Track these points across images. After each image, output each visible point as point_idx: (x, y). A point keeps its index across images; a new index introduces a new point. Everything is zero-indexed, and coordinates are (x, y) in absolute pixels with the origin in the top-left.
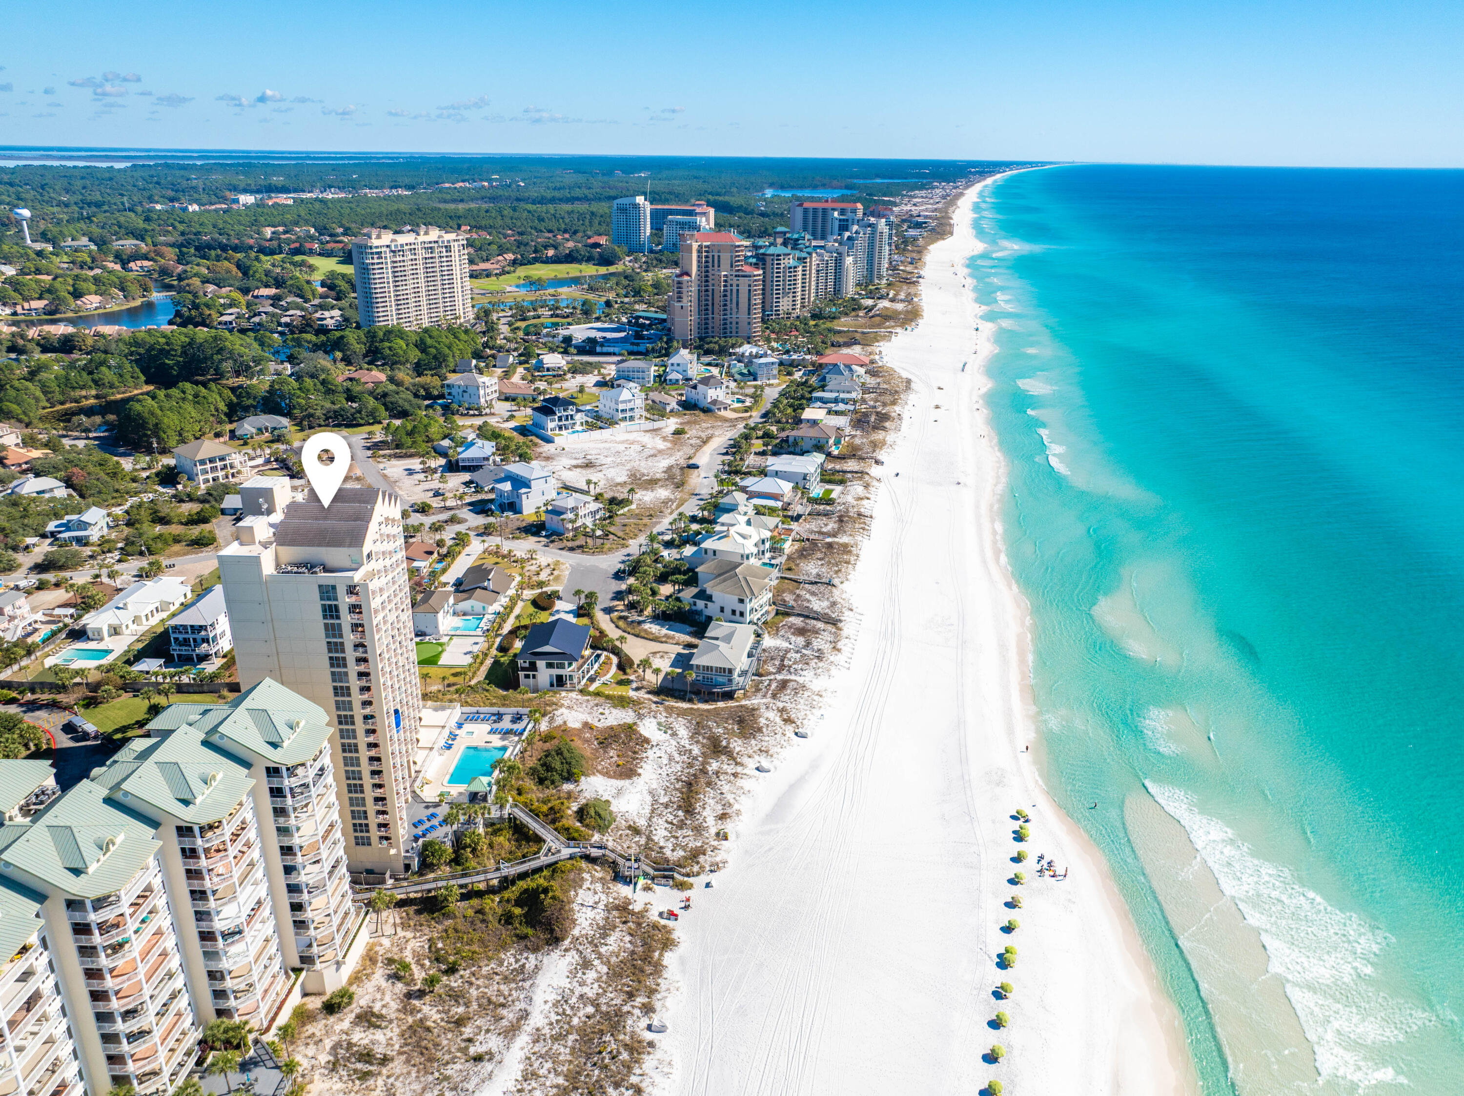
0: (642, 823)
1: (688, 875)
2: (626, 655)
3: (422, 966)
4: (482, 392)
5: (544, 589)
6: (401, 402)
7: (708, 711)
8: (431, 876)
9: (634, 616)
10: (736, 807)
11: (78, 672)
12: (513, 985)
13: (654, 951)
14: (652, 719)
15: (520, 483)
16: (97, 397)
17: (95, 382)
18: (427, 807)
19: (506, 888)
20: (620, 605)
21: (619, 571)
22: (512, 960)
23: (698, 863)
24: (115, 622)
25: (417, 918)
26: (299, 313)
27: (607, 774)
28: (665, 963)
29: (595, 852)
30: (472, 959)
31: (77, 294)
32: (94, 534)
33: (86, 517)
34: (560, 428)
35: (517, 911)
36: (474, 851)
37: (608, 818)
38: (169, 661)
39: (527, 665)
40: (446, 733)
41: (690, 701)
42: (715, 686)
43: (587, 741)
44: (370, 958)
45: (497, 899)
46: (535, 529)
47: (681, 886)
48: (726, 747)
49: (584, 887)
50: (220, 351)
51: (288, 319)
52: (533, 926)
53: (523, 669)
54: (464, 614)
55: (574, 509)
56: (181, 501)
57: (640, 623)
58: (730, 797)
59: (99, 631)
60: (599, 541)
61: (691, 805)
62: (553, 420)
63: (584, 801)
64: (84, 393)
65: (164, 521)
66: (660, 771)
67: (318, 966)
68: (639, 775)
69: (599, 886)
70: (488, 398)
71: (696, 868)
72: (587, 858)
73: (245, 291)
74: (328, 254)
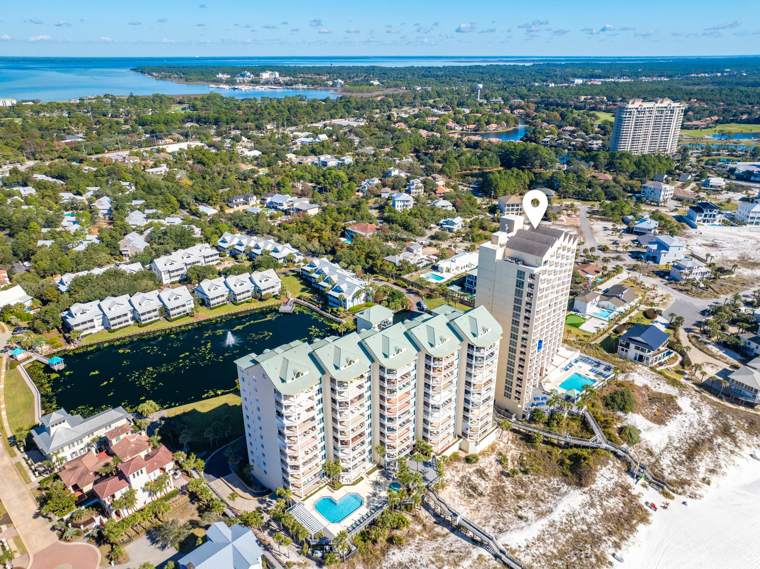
0: (657, 451)
1: (673, 491)
2: (688, 358)
3: (513, 463)
4: (662, 193)
5: (653, 308)
6: (614, 192)
7: (731, 409)
8: (534, 425)
9: (704, 338)
10: (724, 469)
11: (429, 283)
12: (551, 495)
13: (634, 519)
14: (689, 399)
15: (663, 246)
16: (479, 169)
17: (480, 163)
18: (544, 393)
19: (567, 448)
20: (697, 329)
21: (706, 310)
22: (556, 483)
23: (683, 488)
24: (449, 267)
25: (520, 441)
26: (581, 140)
27: (647, 417)
28: (638, 528)
29: (620, 453)
30: (537, 472)
31: (488, 123)
32: (456, 228)
33: (455, 220)
34: (704, 221)
35: (568, 461)
36: (558, 423)
37: (636, 439)
38: (463, 289)
39: (624, 344)
40: (568, 362)
41: (721, 398)
42: (742, 396)
43: (642, 395)
44: (492, 448)
45: (560, 451)
46: (662, 274)
47: (666, 495)
48: (733, 433)
49: (607, 467)
50: (536, 155)
51: (574, 143)
52: (572, 473)
53: (621, 345)
54: (603, 308)
55: (691, 269)
57: (706, 343)
58: (723, 463)
59: (442, 268)
60: (701, 290)
61: (692, 455)
62: (700, 216)
63: (626, 425)
64: (475, 167)
65: (484, 228)
66: (681, 429)
67: (468, 440)
68: (666, 425)
69: (616, 471)
70: (665, 197)
71: (680, 490)
72: (615, 453)
73: (559, 127)
74: (607, 111)
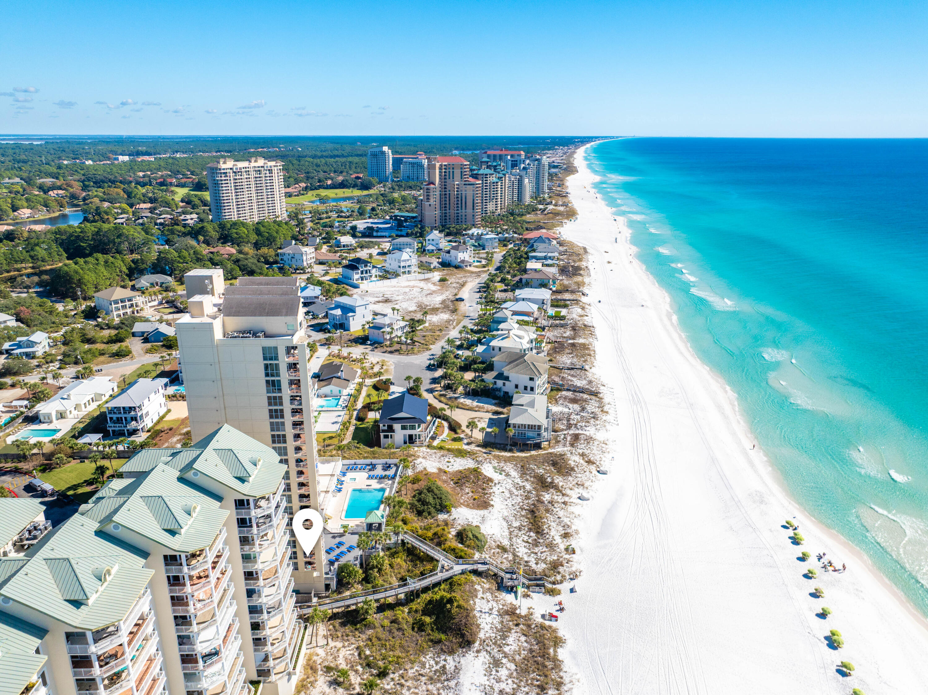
0: (506, 543)
1: (554, 583)
2: (454, 420)
3: (356, 671)
4: (305, 258)
5: (381, 378)
6: (249, 264)
7: (522, 457)
8: (348, 593)
9: (450, 394)
10: (574, 528)
11: (38, 445)
12: (439, 685)
13: (549, 648)
14: (489, 465)
15: (348, 310)
16: (33, 268)
17: (32, 257)
18: (334, 537)
19: (412, 601)
20: (438, 387)
21: (430, 365)
22: (432, 662)
23: (559, 573)
24: (61, 408)
25: (342, 630)
26: (169, 216)
27: (468, 506)
28: (560, 657)
29: (481, 568)
30: (398, 663)
31: (15, 209)
32: (39, 350)
33: (33, 338)
34: (362, 279)
35: (428, 619)
36: (380, 570)
37: (482, 538)
38: (106, 435)
39: (386, 428)
40: (335, 479)
41: (511, 451)
42: (529, 439)
43: (445, 482)
44: (311, 667)
45: (406, 610)
46: (362, 340)
47: (552, 592)
48: (552, 483)
49: (479, 597)
51: (162, 221)
52: (444, 632)
53: (384, 431)
54: (325, 396)
55: (390, 325)
56: (102, 328)
57: (456, 398)
58: (566, 520)
59: (49, 416)
60: (410, 347)
61: (539, 527)
62: (357, 273)
63: (459, 528)
64: (23, 265)
65: (90, 341)
66: (506, 503)
67: (273, 678)
68: (493, 506)
69: (488, 595)
70: (309, 262)
71: (559, 578)
72: (475, 572)
73: (131, 206)
74: (183, 186)
